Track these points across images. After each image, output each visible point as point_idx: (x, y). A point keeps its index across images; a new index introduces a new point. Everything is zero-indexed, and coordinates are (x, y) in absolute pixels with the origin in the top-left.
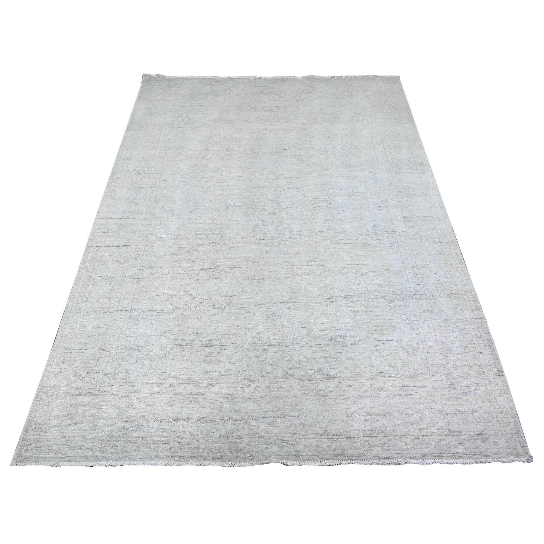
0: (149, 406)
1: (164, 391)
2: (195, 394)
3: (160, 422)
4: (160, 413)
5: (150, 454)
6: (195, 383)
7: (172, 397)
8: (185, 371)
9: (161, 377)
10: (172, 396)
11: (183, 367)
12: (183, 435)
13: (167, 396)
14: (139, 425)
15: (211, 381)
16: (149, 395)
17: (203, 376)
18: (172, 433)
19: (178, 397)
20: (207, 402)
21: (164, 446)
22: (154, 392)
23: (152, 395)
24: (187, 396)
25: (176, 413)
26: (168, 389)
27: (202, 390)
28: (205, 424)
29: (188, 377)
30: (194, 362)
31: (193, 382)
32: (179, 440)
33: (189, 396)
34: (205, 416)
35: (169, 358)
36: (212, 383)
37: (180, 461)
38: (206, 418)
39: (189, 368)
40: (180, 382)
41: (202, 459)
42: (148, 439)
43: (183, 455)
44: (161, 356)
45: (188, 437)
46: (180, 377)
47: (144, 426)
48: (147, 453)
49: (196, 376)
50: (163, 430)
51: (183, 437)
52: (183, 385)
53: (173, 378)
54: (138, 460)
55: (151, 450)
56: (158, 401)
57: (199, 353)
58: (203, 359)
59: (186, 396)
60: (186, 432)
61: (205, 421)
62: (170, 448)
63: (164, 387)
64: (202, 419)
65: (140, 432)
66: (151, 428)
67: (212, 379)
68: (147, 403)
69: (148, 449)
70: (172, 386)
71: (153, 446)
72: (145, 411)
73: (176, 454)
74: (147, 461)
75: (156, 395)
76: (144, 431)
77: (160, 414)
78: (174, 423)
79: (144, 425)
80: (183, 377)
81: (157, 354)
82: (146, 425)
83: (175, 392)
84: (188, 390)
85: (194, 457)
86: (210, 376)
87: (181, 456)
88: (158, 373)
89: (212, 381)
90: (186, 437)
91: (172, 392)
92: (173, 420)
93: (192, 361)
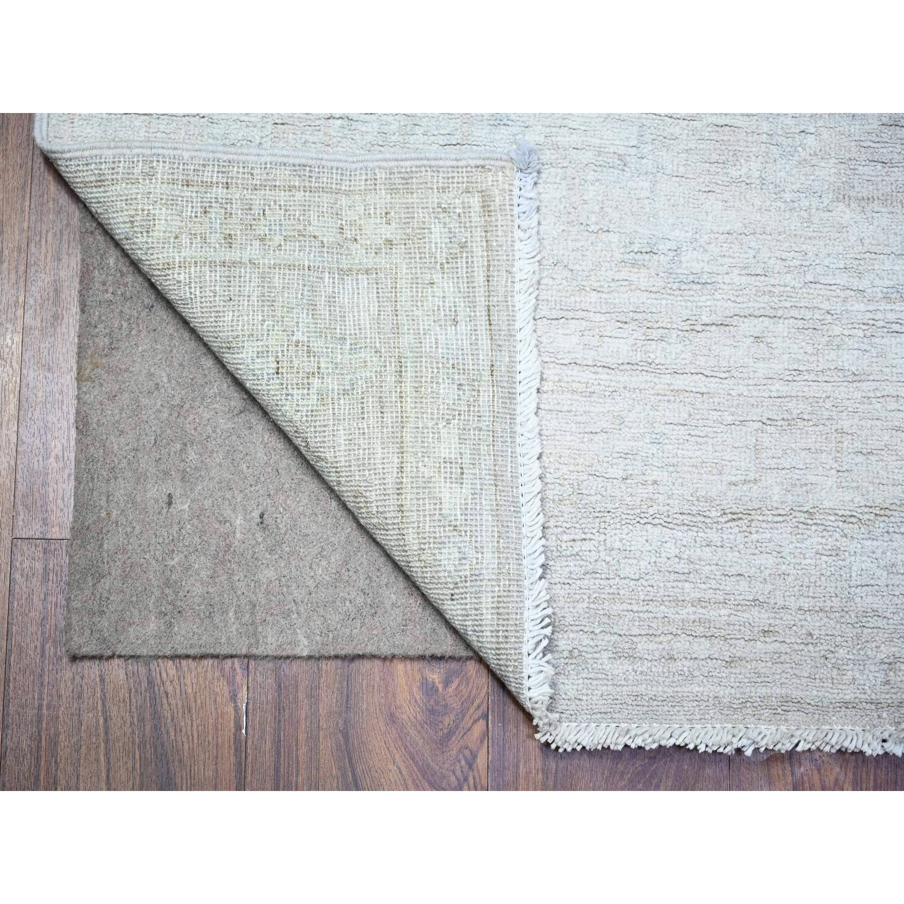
0: (596, 438)
1: (657, 353)
2: (812, 377)
3: (666, 525)
4: (655, 475)
5: (642, 689)
6: (808, 315)
7: (704, 390)
8: (753, 244)
9: (634, 277)
10: (701, 384)
11: (738, 226)
12: (778, 593)
13: (680, 382)
14: (565, 537)
15: (883, 306)
16: (587, 376)
17: (842, 279)
18: (729, 585)
19: (733, 393)
20: (878, 423)
21: (702, 648)
22: (610, 361)
23: (604, 375)
24: (777, 386)
25: (734, 479)
26: (680, 347)
27: (848, 360)
28: (879, 543)
29: (773, 281)
30: (788, 196)
31: (795, 313)
32: (761, 618)
33: (785, 389)
34: (879, 496)
35: (660, 169)
36: (891, 317)
37: (786, 720)
38: (888, 513)
39: (768, 230)
40: (733, 308)
41: (885, 715)
42: (617, 608)
43: (797, 694)
44: (620, 157)
45: (806, 603)
46: (727, 279)
47: (587, 545)
48: (623, 682)
49: (809, 278)
50: (682, 567)
51: (781, 603)
52: (748, 327)
53: (695, 287)
54: (590, 721)
55: (638, 666)
56: (638, 408)
57: (810, 140)
58: (832, 179)
59: (773, 388)
60: (790, 579)
61: (880, 526)
62: (730, 663)
63: (655, 334)
64: (867, 517)
65: (571, 573)
66: (623, 554)
67: (887, 298)
68: (579, 419)
69: (627, 666)
70: (693, 327)
71: (643, 646)
72: (581, 461)
73: (763, 691)
74: (634, 726)
75: (624, 378)
76: (590, 568)
77: (655, 482)
78: (732, 532)
79: (589, 536)
80: (744, 280)
81: (598, 141)
82: (596, 537)
83: (712, 362)
84: (776, 352)
85: (846, 704)
86: (877, 282)
87: (786, 700)
88: (618, 256)
89: (889, 307)
90: (792, 603)
91: (701, 361)
92: (730, 516)
93: (779, 193)
